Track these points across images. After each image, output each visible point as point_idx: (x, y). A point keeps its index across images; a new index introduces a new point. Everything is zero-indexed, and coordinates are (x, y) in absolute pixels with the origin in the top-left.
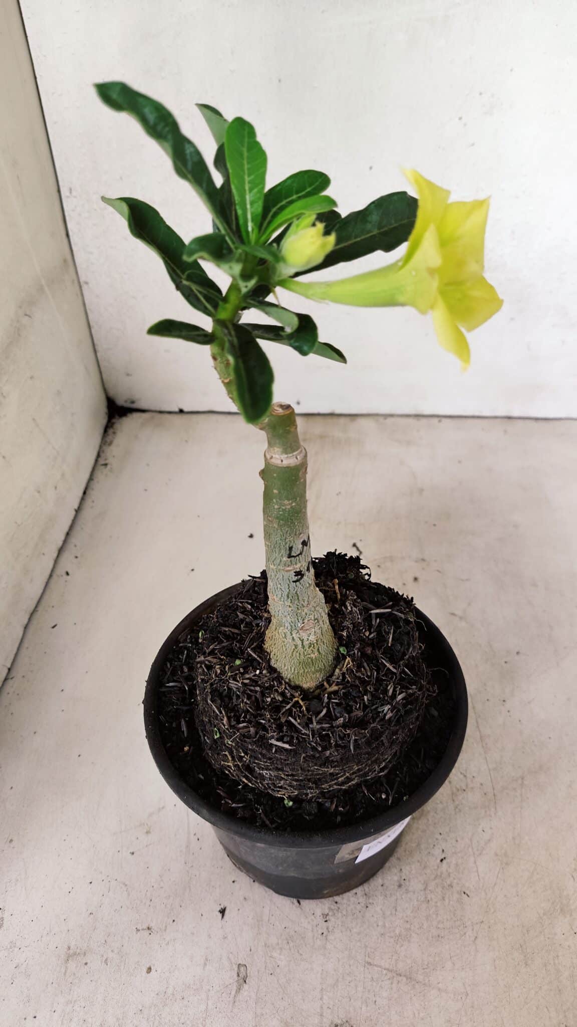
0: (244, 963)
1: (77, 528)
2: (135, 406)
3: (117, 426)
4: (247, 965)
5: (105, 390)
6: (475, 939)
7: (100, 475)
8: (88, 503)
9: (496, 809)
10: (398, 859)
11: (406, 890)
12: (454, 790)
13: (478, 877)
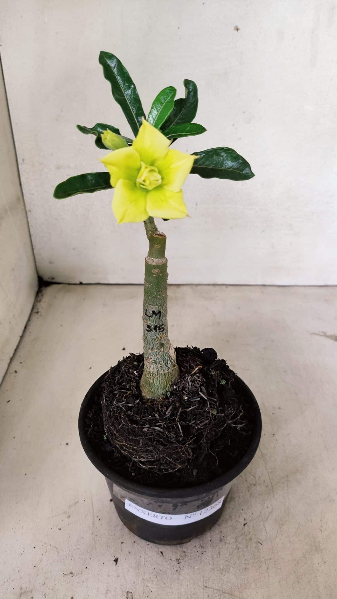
0: (130, 591)
1: (21, 347)
2: (53, 281)
3: (44, 292)
4: (132, 592)
5: (37, 272)
6: (267, 570)
7: (34, 318)
8: (27, 332)
9: (273, 494)
10: (219, 525)
11: (225, 542)
12: (249, 485)
13: (266, 533)
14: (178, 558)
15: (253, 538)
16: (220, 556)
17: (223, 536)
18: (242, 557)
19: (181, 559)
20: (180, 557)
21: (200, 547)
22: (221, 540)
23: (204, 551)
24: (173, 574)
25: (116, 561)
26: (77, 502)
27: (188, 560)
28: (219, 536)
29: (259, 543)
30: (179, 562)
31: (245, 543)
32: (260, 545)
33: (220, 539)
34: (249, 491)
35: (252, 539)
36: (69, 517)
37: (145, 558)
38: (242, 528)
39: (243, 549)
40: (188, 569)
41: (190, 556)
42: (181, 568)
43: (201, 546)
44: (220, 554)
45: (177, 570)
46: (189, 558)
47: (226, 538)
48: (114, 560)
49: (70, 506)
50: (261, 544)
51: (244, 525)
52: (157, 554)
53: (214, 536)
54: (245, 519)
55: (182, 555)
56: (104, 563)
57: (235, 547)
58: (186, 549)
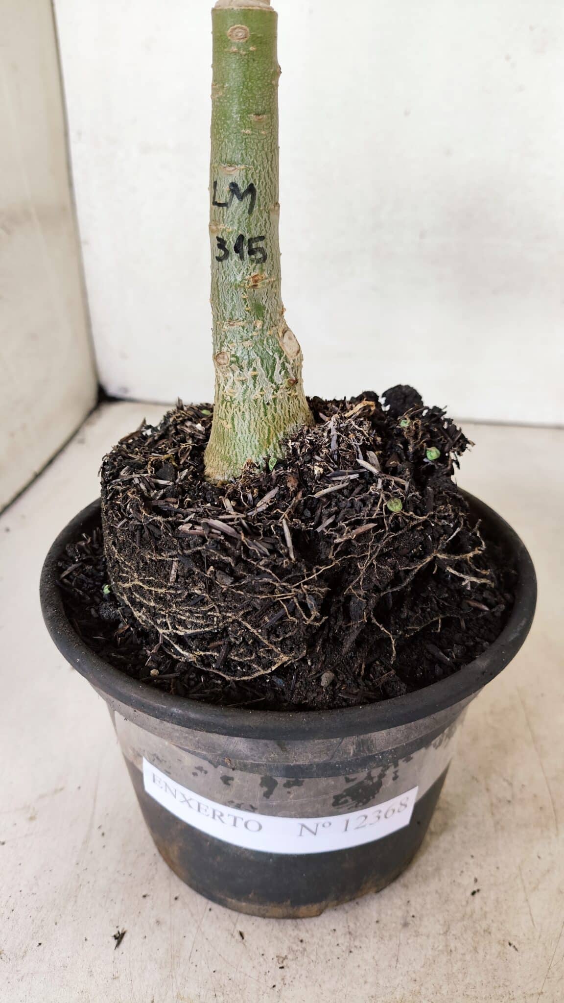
2: (126, 396)
3: (105, 411)
5: (96, 375)
9: (557, 828)
10: (406, 886)
11: (416, 931)
12: (495, 801)
13: (531, 924)
14: (284, 956)
15: (493, 930)
16: (398, 966)
17: (411, 915)
18: (460, 976)
19: (290, 957)
20: (289, 953)
21: (345, 935)
22: (406, 925)
23: (356, 947)
24: (261, 993)
25: (119, 938)
26: (62, 789)
27: (309, 963)
28: (400, 913)
29: (510, 944)
30: (284, 964)
31: (470, 940)
32: (512, 948)
33: (402, 922)
34: (493, 814)
35: (490, 933)
36: (32, 818)
37: (194, 943)
38: (467, 902)
39: (464, 954)
40: (306, 987)
41: (315, 953)
42: (286, 982)
43: (350, 933)
44: (397, 960)
45: (274, 986)
46: (313, 958)
47: (420, 919)
48: (115, 936)
49: (42, 797)
50: (516, 950)
51: (473, 893)
52: (230, 936)
53: (389, 912)
54: (476, 880)
55: (295, 947)
56: (86, 940)
57: (441, 948)
58: (307, 935)
